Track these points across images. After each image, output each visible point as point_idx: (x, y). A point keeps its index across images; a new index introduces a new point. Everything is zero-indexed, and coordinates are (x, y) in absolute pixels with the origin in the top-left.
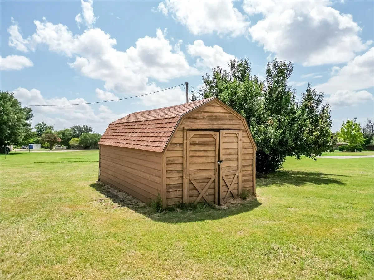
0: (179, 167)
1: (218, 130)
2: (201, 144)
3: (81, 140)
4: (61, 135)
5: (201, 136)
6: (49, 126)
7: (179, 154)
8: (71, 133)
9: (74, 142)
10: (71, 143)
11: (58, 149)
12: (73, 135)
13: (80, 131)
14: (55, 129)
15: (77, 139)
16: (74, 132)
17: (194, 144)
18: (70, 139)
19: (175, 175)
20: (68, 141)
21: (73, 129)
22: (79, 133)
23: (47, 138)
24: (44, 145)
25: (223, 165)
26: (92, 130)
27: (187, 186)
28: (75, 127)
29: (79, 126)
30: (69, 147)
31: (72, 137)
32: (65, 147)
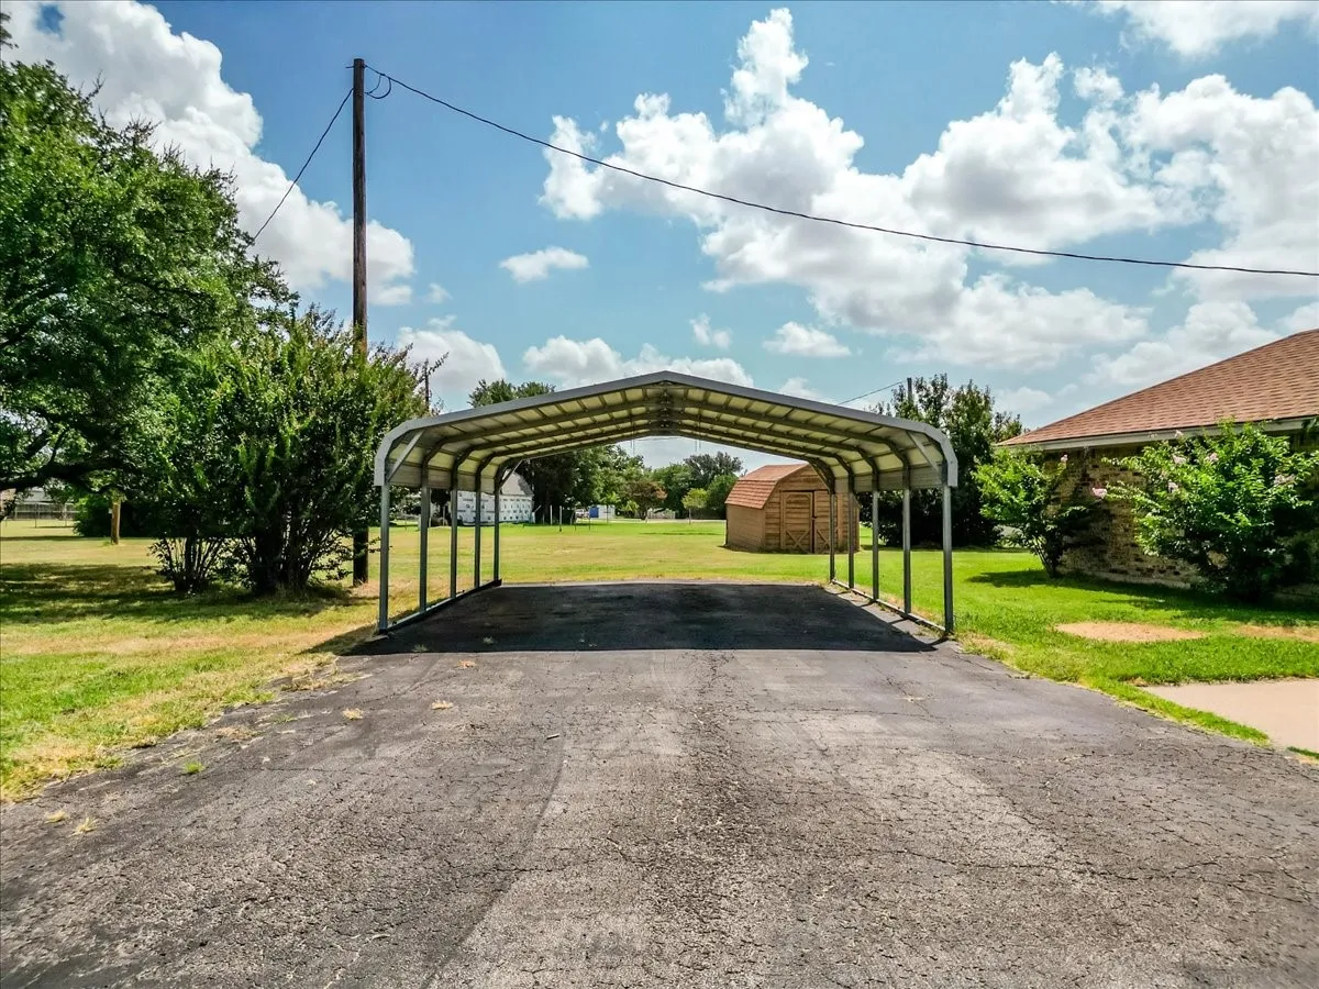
0: (777, 521)
1: (813, 491)
2: (797, 502)
3: (712, 495)
4: (662, 482)
5: (797, 496)
6: (632, 456)
7: (777, 511)
8: (687, 477)
9: (695, 498)
10: (687, 502)
11: (657, 518)
12: (693, 481)
13: (709, 469)
14: (647, 464)
15: (702, 492)
16: (695, 474)
17: (789, 503)
18: (684, 492)
19: (774, 526)
20: (680, 498)
21: (693, 464)
22: (706, 476)
23: (636, 491)
24: (623, 509)
25: (817, 520)
26: (742, 465)
27: (783, 537)
28: (698, 459)
29: (708, 456)
30: (681, 512)
31: (690, 486)
32: (672, 513)
